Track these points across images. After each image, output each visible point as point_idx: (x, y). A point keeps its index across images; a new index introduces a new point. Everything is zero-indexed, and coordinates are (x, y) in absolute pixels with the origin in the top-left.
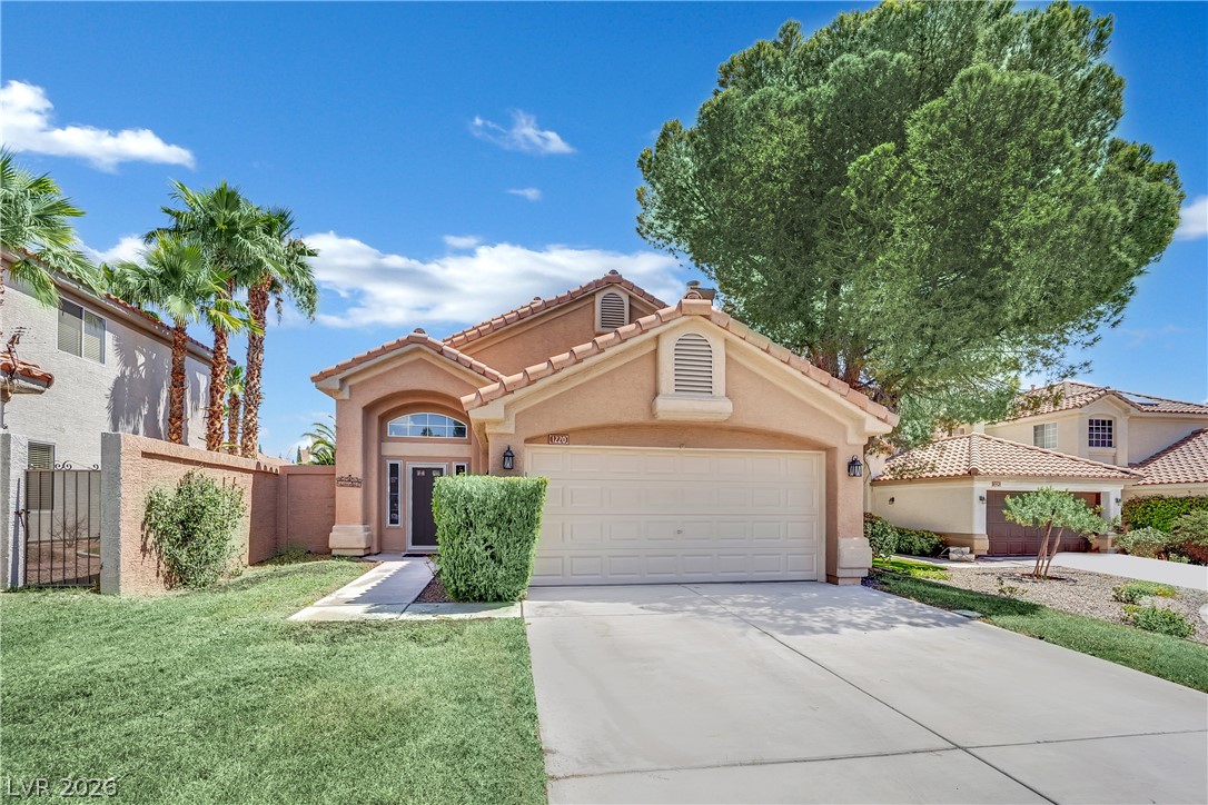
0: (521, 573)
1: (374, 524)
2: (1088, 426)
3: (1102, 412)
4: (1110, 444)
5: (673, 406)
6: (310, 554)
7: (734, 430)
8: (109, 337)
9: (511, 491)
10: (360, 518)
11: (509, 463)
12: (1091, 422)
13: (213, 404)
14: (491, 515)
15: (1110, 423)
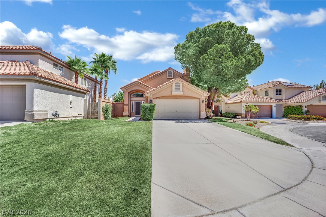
0: (152, 117)
1: (130, 111)
2: (275, 91)
3: (279, 88)
4: (281, 95)
5: (174, 93)
6: (120, 116)
7: (184, 96)
8: (86, 81)
9: (151, 105)
10: (128, 111)
11: (151, 102)
12: (276, 90)
13: (100, 91)
14: (148, 109)
15: (281, 90)
